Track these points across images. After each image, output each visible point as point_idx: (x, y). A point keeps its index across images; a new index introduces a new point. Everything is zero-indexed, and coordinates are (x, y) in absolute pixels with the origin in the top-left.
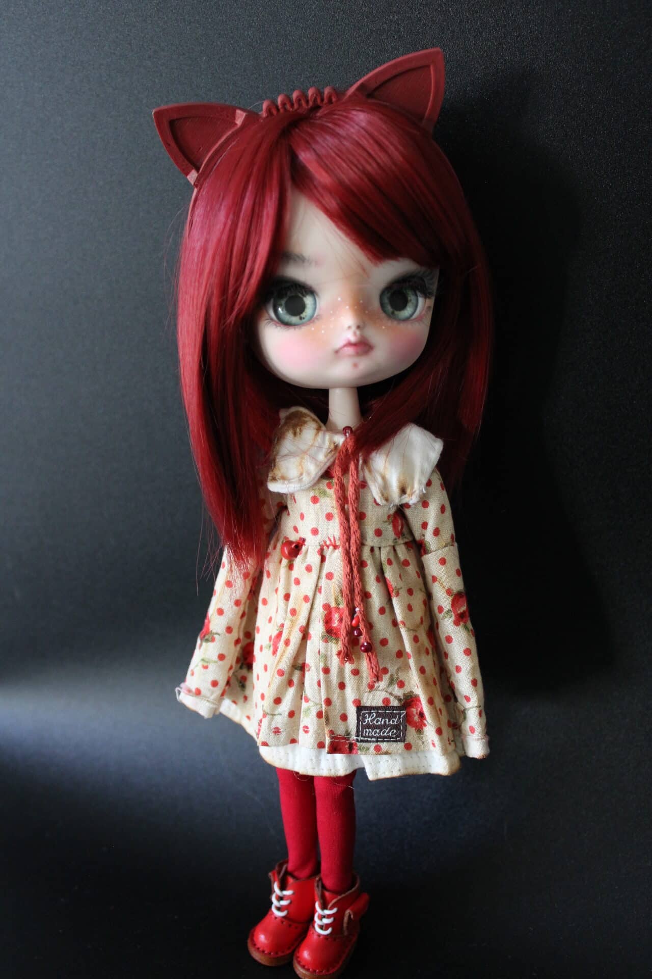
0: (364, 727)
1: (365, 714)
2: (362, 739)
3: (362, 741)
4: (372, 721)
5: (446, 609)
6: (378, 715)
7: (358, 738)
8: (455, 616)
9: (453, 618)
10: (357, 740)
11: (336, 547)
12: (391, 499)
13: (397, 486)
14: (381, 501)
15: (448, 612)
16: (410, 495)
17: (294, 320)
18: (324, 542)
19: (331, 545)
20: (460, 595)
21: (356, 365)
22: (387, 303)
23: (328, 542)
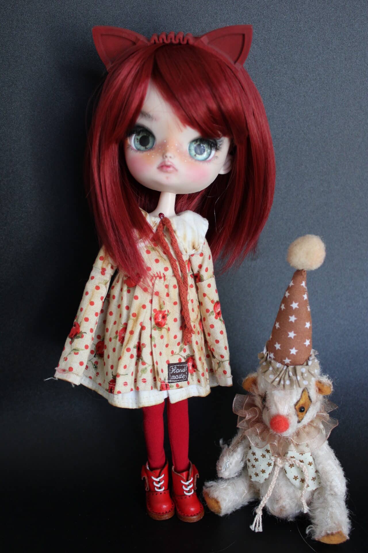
0: (172, 375)
1: (172, 367)
2: (171, 381)
3: (171, 382)
4: (175, 371)
5: (211, 311)
6: (178, 367)
7: (169, 381)
8: (216, 314)
9: (214, 316)
10: (169, 382)
11: (160, 278)
12: (188, 251)
13: (191, 244)
14: (184, 252)
15: (212, 312)
16: (197, 250)
17: (142, 148)
18: (154, 275)
19: (158, 276)
20: (217, 303)
21: (167, 178)
22: (193, 150)
23: (156, 275)
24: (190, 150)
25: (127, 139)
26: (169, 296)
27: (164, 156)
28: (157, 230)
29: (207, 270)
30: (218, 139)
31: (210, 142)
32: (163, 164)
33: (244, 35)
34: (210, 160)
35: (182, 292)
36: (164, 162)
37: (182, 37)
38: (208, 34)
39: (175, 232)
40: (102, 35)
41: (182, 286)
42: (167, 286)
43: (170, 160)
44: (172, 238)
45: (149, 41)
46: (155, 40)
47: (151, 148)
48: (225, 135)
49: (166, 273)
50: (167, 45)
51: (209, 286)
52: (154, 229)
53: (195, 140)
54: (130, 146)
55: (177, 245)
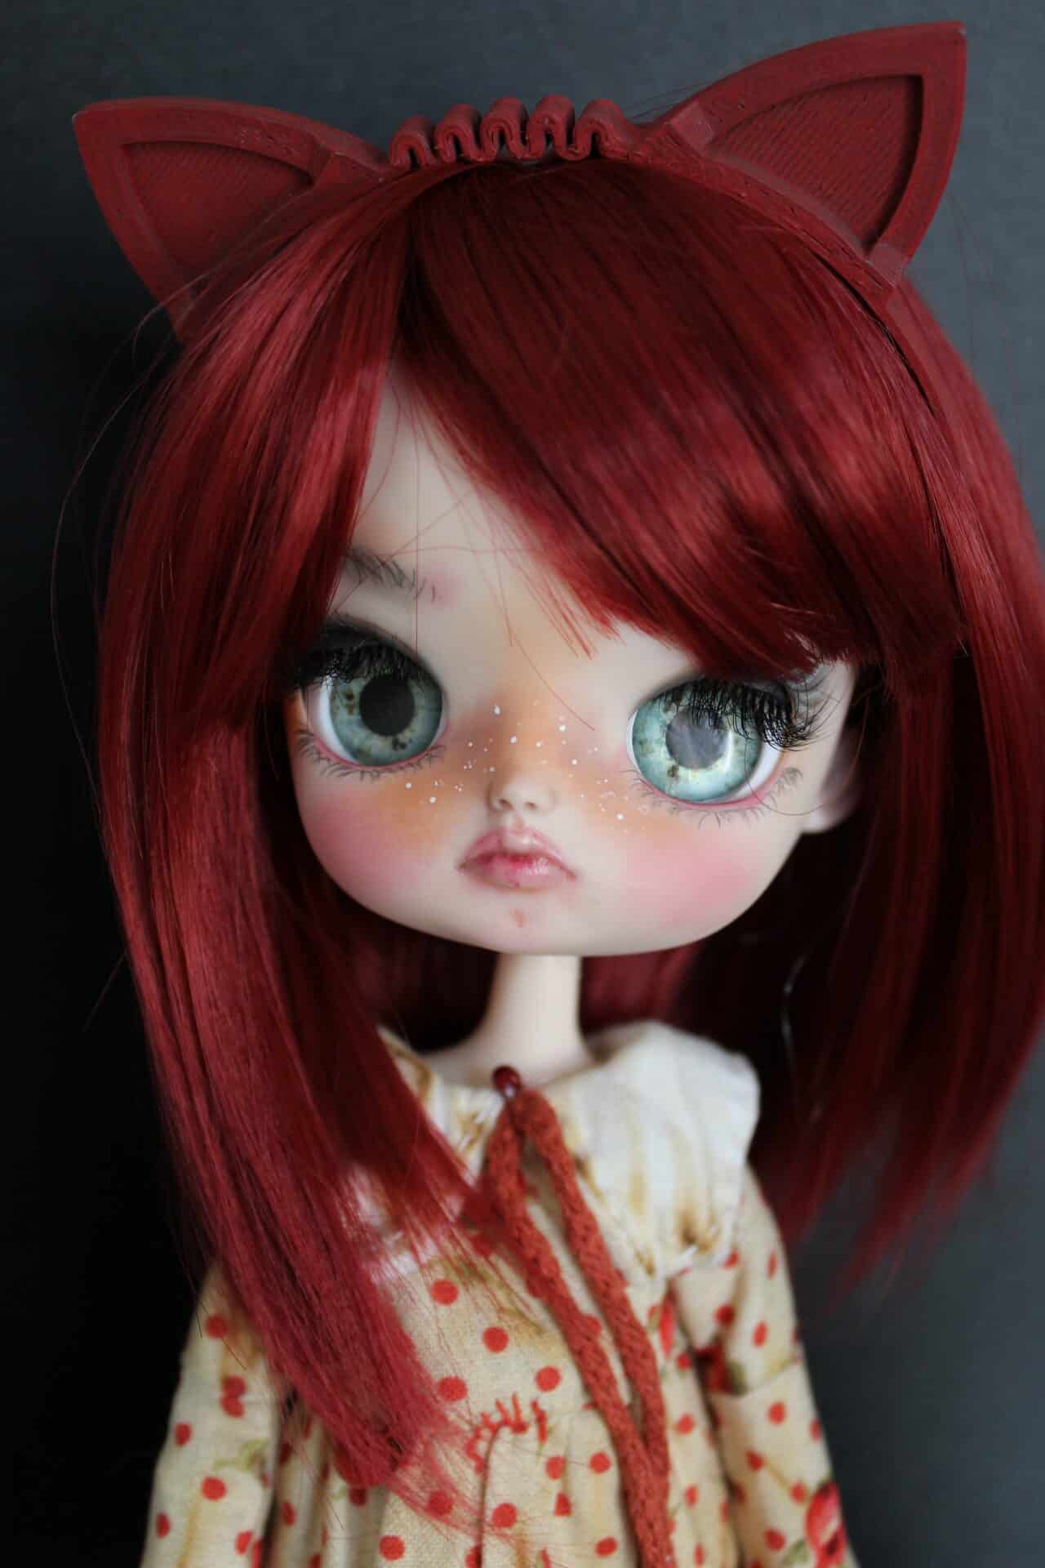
5: (791, 1539)
8: (817, 1554)
9: (812, 1562)
11: (519, 1427)
12: (659, 1263)
13: (671, 1224)
14: (636, 1274)
15: (799, 1546)
16: (704, 1248)
17: (378, 745)
18: (485, 1417)
19: (505, 1422)
20: (823, 1492)
21: (520, 918)
22: (658, 741)
23: (496, 1418)
24: (638, 742)
25: (293, 700)
26: (573, 1509)
27: (494, 799)
28: (486, 1162)
29: (760, 1336)
30: (796, 680)
31: (755, 693)
32: (491, 846)
33: (915, 83)
34: (754, 795)
35: (642, 1495)
36: (497, 833)
37: (560, 118)
38: (711, 97)
39: (580, 1165)
40: (128, 148)
41: (639, 1460)
42: (556, 1467)
43: (530, 820)
44: (568, 1213)
45: (381, 158)
46: (412, 153)
47: (425, 748)
48: (832, 651)
49: (547, 1401)
50: (484, 171)
51: (777, 1413)
52: (472, 1162)
53: (671, 694)
54: (311, 735)
55: (601, 1246)
